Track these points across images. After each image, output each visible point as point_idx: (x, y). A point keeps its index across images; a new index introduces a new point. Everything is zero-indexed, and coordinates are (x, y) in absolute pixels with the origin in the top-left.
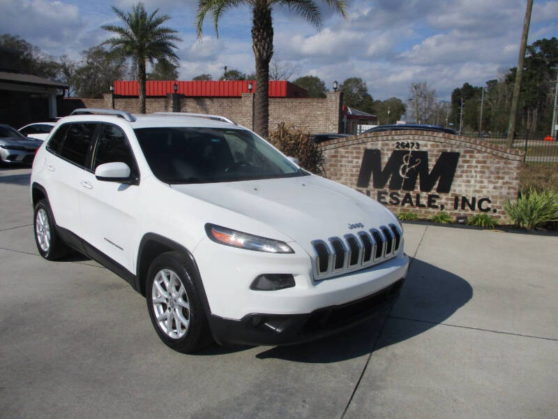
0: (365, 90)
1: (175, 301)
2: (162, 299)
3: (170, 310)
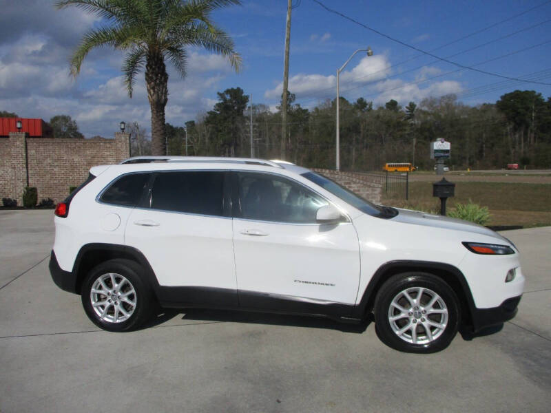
0: (75, 129)
1: (425, 311)
2: (403, 315)
3: (414, 322)
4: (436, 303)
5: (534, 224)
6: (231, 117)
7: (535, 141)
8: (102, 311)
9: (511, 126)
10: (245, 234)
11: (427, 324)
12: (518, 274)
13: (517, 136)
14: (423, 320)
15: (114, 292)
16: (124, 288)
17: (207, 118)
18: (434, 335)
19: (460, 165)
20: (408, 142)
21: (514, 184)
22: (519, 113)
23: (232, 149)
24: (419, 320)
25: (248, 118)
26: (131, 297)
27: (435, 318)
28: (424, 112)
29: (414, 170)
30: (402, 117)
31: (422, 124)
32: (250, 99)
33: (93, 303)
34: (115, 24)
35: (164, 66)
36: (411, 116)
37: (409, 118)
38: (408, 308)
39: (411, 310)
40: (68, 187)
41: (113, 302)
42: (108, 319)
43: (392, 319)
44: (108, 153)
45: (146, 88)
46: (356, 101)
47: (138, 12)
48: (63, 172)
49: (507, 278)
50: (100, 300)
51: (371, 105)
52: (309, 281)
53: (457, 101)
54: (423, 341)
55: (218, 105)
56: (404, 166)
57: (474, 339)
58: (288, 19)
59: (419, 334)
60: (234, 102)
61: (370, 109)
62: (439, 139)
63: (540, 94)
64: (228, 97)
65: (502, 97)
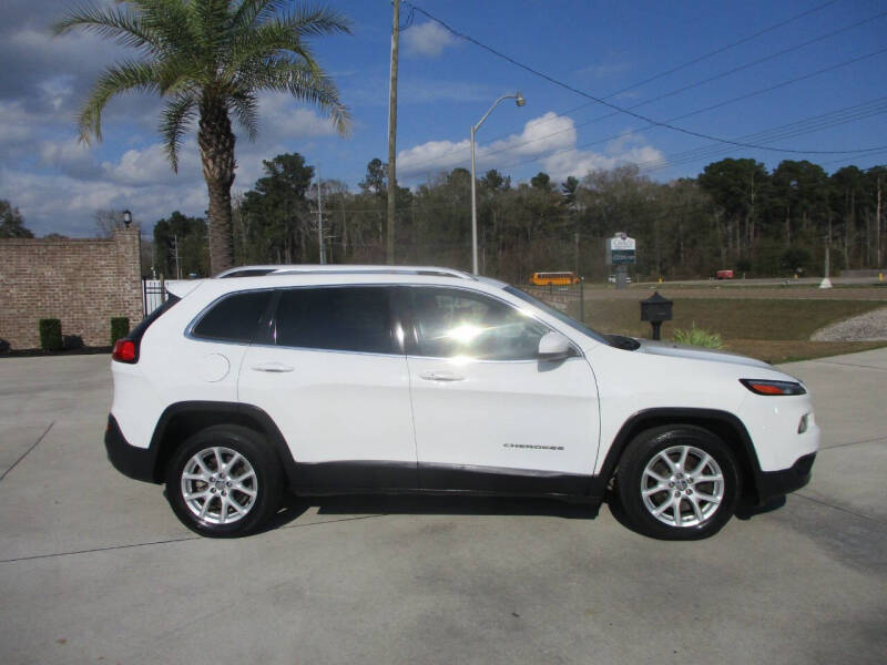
1: (692, 480)
2: (661, 487)
3: (678, 495)
4: (707, 467)
5: (784, 358)
6: (286, 201)
7: (755, 235)
8: (200, 507)
9: (722, 213)
10: (429, 379)
11: (694, 497)
12: (811, 423)
13: (730, 228)
14: (690, 492)
15: (220, 475)
16: (236, 470)
17: (244, 203)
18: (706, 512)
19: (648, 274)
20: (567, 238)
21: (739, 300)
22: (732, 193)
23: (287, 253)
24: (683, 493)
25: (315, 203)
26: (247, 483)
27: (705, 488)
28: (590, 192)
29: (577, 283)
30: (555, 201)
31: (588, 210)
32: (315, 171)
33: (186, 495)
34: (145, 55)
35: (229, 122)
36: (571, 199)
37: (568, 201)
38: (669, 477)
39: (672, 479)
40: (36, 320)
41: (219, 492)
42: (211, 519)
43: (646, 493)
44: (103, 263)
45: (200, 158)
46: (485, 176)
47: (190, 38)
48: (25, 294)
49: (800, 428)
50: (195, 490)
51: (509, 179)
52: (526, 444)
53: (640, 175)
54: (691, 522)
55: (263, 181)
56: (562, 276)
57: (752, 518)
58: (393, 46)
59: (684, 513)
60: (290, 176)
61: (508, 187)
62: (617, 234)
63: (762, 165)
64: (280, 169)
65: (706, 169)
